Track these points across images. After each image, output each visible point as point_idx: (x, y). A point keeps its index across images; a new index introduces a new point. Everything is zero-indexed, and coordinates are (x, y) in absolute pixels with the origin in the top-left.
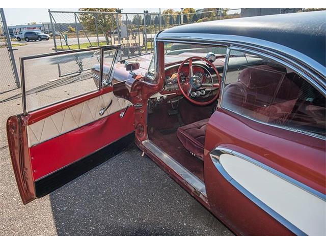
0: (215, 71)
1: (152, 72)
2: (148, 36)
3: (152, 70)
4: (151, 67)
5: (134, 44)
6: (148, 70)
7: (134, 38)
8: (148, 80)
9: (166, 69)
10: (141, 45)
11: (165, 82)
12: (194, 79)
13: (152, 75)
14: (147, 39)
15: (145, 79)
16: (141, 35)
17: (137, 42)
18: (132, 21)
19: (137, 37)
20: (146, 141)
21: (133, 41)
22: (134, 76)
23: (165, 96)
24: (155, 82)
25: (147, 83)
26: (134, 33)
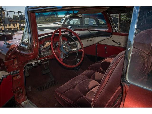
0: (78, 39)
1: (26, 42)
2: (22, 25)
3: (26, 40)
4: (24, 38)
5: (14, 28)
6: (22, 40)
7: (14, 25)
8: (23, 49)
9: (39, 38)
10: (18, 29)
11: (40, 51)
12: (64, 46)
13: (26, 44)
14: (21, 26)
15: (20, 48)
16: (18, 24)
17: (16, 27)
18: (12, 18)
19: (16, 25)
20: (26, 101)
21: (14, 27)
22: (9, 46)
23: (39, 61)
24: (30, 51)
25: (22, 52)
26: (14, 23)
